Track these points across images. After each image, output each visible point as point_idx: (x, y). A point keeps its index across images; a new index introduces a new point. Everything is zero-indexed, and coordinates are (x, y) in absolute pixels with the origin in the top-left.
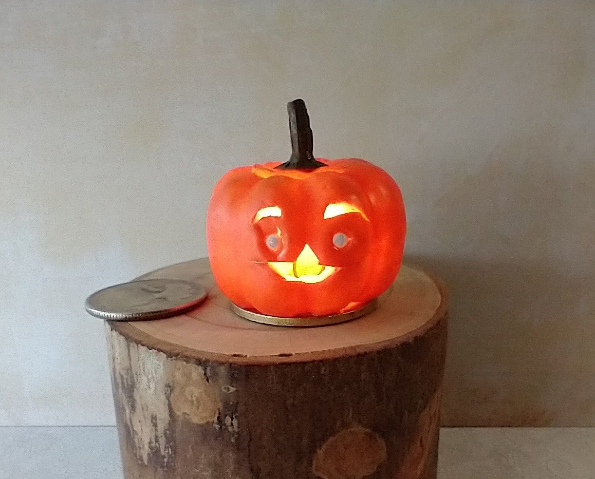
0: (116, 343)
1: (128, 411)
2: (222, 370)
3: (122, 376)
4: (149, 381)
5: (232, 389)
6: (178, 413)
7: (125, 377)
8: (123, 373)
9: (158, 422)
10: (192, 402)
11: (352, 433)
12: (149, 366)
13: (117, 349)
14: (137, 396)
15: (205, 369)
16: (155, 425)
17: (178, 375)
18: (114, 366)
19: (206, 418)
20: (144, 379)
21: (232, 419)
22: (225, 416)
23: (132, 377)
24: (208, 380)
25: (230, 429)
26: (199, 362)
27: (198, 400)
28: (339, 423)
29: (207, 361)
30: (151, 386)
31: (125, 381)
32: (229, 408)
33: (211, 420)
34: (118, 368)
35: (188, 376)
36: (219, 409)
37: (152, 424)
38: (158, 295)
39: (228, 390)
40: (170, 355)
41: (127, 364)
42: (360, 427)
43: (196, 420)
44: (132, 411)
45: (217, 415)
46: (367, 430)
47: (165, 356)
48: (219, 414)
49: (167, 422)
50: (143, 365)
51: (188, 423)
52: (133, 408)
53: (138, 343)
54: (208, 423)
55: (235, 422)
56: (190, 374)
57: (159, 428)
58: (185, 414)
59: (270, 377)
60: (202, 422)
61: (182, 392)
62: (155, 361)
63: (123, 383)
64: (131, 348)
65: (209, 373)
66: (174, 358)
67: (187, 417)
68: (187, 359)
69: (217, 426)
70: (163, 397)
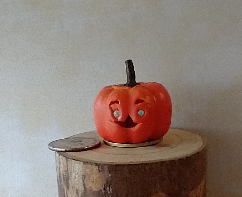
0: (61, 161)
1: (65, 190)
2: (106, 167)
3: (63, 175)
4: (75, 175)
5: (110, 175)
6: (87, 187)
7: (65, 175)
8: (64, 173)
9: (79, 192)
10: (93, 182)
11: (159, 195)
12: (76, 168)
13: (62, 163)
14: (70, 182)
15: (99, 168)
16: (78, 194)
17: (88, 170)
18: (60, 171)
19: (99, 188)
20: (74, 174)
21: (110, 188)
22: (107, 187)
23: (68, 174)
24: (100, 172)
25: (109, 192)
26: (96, 164)
27: (96, 181)
28: (154, 191)
29: (100, 164)
30: (76, 177)
31: (65, 176)
32: (108, 184)
33: (101, 189)
34: (61, 172)
35: (92, 171)
36: (104, 184)
37: (76, 193)
38: (79, 143)
39: (108, 175)
40: (84, 163)
41: (66, 169)
42: (162, 193)
43: (95, 189)
44: (68, 189)
45: (103, 187)
46: (166, 195)
47: (82, 163)
48: (104, 186)
49: (83, 191)
50: (73, 168)
51: (91, 191)
52: (68, 188)
53: (71, 159)
54: (100, 190)
55: (111, 189)
56: (93, 169)
57: (79, 194)
58: (91, 187)
59: (125, 170)
60: (97, 190)
61: (89, 178)
62: (78, 166)
63: (64, 178)
64: (68, 162)
65: (100, 169)
66: (86, 163)
67: (91, 188)
68: (92, 164)
69: (104, 191)
70: (81, 181)
